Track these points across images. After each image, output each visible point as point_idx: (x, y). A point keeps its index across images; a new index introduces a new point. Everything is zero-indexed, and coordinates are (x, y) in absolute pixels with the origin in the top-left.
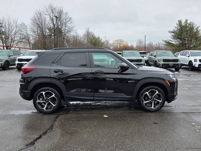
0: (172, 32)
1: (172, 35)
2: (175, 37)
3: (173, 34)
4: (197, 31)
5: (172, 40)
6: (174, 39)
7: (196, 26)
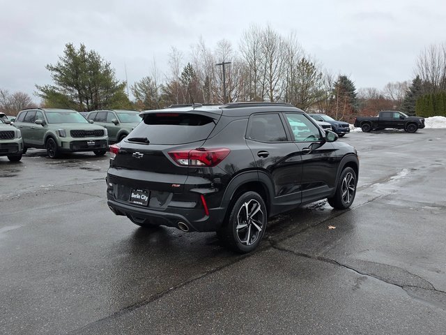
0: (57, 70)
1: (56, 76)
2: (65, 81)
3: (58, 73)
4: (107, 72)
5: (57, 86)
6: (61, 85)
7: (104, 61)
